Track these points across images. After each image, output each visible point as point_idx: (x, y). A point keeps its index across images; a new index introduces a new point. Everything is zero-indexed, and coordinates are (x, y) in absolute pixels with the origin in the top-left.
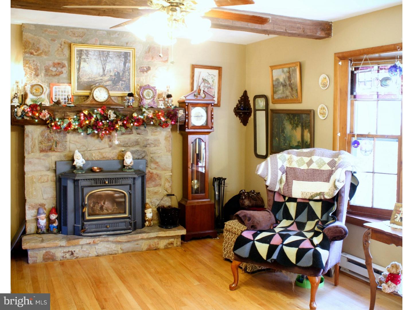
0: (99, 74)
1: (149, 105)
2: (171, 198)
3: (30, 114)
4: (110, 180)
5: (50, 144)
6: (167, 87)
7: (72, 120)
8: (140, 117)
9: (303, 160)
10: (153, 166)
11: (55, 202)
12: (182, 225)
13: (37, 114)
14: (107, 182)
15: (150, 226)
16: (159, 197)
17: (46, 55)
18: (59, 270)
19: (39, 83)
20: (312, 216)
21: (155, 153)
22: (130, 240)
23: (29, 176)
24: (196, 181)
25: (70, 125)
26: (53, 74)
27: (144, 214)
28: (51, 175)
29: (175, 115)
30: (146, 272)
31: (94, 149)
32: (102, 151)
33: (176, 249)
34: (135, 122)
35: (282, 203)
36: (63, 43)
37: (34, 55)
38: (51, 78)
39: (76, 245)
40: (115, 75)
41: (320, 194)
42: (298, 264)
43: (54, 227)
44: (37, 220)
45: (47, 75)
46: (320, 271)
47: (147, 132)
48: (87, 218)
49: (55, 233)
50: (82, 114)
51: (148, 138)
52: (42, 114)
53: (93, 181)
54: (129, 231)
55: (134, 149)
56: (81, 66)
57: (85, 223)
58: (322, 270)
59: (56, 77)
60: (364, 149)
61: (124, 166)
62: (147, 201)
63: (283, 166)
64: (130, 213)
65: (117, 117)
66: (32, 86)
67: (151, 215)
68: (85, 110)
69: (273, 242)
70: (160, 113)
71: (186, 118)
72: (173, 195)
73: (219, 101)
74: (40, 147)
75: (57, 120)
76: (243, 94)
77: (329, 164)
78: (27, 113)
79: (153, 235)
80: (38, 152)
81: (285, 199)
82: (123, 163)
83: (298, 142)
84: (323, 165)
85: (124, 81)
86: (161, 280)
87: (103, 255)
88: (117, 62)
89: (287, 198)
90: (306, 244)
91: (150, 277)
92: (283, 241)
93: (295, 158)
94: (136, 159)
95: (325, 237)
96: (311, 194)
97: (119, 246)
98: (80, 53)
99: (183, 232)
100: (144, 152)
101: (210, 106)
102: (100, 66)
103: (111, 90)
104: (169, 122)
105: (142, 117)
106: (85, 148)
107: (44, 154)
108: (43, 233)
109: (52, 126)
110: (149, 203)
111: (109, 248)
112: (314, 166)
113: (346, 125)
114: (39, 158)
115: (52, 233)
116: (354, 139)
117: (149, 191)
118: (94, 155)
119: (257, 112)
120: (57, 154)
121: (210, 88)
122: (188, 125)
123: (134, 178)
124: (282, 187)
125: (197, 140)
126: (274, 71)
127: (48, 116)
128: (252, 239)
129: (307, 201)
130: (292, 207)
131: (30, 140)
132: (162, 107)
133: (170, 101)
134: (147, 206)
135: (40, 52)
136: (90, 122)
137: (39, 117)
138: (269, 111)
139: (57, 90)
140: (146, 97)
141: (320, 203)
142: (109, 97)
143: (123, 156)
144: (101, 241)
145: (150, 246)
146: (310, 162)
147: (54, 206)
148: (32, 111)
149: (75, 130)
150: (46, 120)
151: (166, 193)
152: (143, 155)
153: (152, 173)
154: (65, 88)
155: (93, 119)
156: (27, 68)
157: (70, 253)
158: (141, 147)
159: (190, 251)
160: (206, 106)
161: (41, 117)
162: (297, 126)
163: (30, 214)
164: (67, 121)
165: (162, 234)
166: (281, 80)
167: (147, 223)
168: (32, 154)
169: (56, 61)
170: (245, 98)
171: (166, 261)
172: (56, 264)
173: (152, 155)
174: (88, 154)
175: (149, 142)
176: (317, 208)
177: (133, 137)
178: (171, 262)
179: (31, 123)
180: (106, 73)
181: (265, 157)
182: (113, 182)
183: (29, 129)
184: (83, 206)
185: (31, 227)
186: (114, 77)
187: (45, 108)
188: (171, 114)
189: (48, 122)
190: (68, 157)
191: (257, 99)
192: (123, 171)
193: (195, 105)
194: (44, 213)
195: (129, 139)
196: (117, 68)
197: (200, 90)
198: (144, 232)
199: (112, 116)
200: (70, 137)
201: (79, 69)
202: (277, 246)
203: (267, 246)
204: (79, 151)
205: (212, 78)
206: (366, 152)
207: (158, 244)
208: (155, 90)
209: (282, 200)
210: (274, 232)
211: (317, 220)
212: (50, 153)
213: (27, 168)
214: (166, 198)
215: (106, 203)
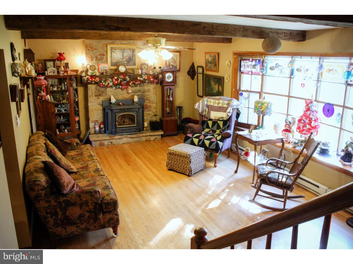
0: (121, 58)
1: (145, 73)
2: (156, 117)
3: (91, 80)
4: (127, 109)
5: (100, 93)
6: (154, 63)
7: (109, 81)
8: (141, 79)
9: (215, 101)
10: (147, 101)
11: (102, 119)
12: (161, 129)
13: (94, 80)
14: (126, 110)
15: (146, 130)
16: (151, 116)
17: (96, 50)
18: (107, 150)
19: (94, 65)
20: (219, 127)
21: (148, 95)
22: (138, 136)
23: (91, 107)
24: (168, 108)
25: (108, 84)
26: (100, 59)
27: (143, 125)
28: (101, 107)
29: (158, 77)
30: (145, 151)
31: (119, 94)
32: (123, 95)
33: (158, 141)
34: (139, 81)
35: (206, 121)
36: (103, 44)
37: (90, 50)
38: (98, 61)
39: (113, 139)
40: (128, 58)
41: (222, 118)
42: (210, 148)
43: (102, 131)
44: (95, 127)
45: (97, 60)
46: (218, 151)
47: (144, 86)
48: (118, 127)
49: (103, 134)
50: (114, 79)
51: (145, 88)
52: (96, 79)
53: (120, 110)
54: (137, 132)
55: (138, 94)
56: (112, 54)
57: (117, 129)
58: (220, 151)
59: (101, 61)
60: (244, 97)
61: (134, 102)
62: (145, 118)
63: (207, 104)
64: (137, 124)
65: (130, 79)
66: (91, 66)
67: (147, 125)
68: (115, 76)
69: (200, 138)
70: (150, 77)
71: (163, 78)
72: (157, 115)
73: (180, 69)
74: (95, 94)
75: (103, 82)
76: (192, 64)
77: (227, 104)
78: (89, 79)
79: (148, 134)
80: (94, 96)
81: (207, 119)
82: (133, 101)
83: (217, 91)
84: (224, 105)
85: (133, 61)
86: (152, 154)
87: (125, 143)
88: (129, 52)
89: (208, 119)
90: (214, 140)
91: (147, 153)
92: (205, 137)
93: (212, 101)
94: (139, 98)
95: (222, 136)
96: (218, 117)
97: (133, 139)
98: (112, 49)
99: (162, 133)
100: (143, 95)
101: (175, 72)
102: (121, 54)
103: (127, 66)
104: (155, 81)
105: (142, 79)
106: (115, 94)
107: (97, 97)
108: (98, 134)
109: (100, 85)
110: (146, 119)
111: (128, 140)
112: (220, 105)
113: (237, 85)
114: (95, 100)
115: (102, 133)
116: (240, 92)
117: (146, 114)
118: (119, 97)
119: (199, 74)
120: (103, 97)
121: (175, 62)
122: (164, 82)
123: (139, 108)
124: (206, 114)
125: (169, 89)
126: (206, 55)
127: (98, 80)
128: (192, 137)
129: (217, 121)
130: (210, 123)
131: (90, 91)
132: (151, 74)
133: (155, 70)
134: (145, 121)
135: (93, 49)
136: (118, 82)
137: (94, 81)
138: (204, 75)
139: (102, 67)
140: (144, 69)
141: (222, 122)
142: (126, 69)
143: (133, 97)
144: (124, 137)
145: (146, 139)
146: (219, 103)
147: (102, 121)
148: (91, 78)
149: (111, 87)
150: (98, 82)
151: (154, 114)
152: (143, 96)
153: (147, 105)
154: (105, 66)
155: (119, 81)
156: (87, 57)
157: (111, 142)
158: (141, 93)
159: (166, 142)
160: (173, 72)
161: (95, 81)
162: (216, 83)
163: (91, 125)
164: (107, 82)
165: (152, 134)
166: (210, 60)
167: (145, 129)
168: (92, 98)
169: (101, 53)
170: (193, 66)
171: (154, 146)
172: (105, 147)
173: (147, 97)
174: (117, 97)
175: (145, 90)
176: (221, 124)
177: (138, 88)
178: (156, 146)
179: (91, 83)
180: (124, 57)
181: (202, 97)
182: (129, 110)
183: (90, 86)
184: (116, 122)
185: (92, 131)
186: (128, 59)
187: (97, 76)
188: (155, 77)
189: (99, 83)
190: (108, 98)
191: (198, 68)
192: (133, 105)
193: (167, 72)
194: (98, 125)
195: (136, 89)
196: (129, 55)
197: (170, 65)
198: (144, 133)
199: (128, 79)
200: (108, 89)
201: (111, 57)
202: (202, 140)
203: (198, 140)
204: (113, 96)
205: (176, 57)
206: (245, 98)
207: (150, 138)
208: (148, 65)
209: (206, 120)
210: (201, 134)
211: (220, 129)
212: (100, 97)
213: (89, 104)
214: (154, 117)
215: (126, 119)
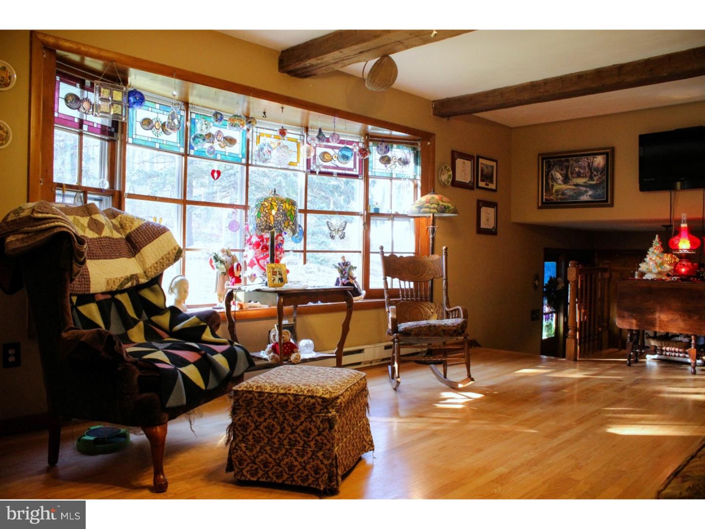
41: (132, 278)
89: (74, 299)
96: (120, 280)
113: (51, 166)
129: (111, 296)
141: (126, 295)
146: (97, 226)
